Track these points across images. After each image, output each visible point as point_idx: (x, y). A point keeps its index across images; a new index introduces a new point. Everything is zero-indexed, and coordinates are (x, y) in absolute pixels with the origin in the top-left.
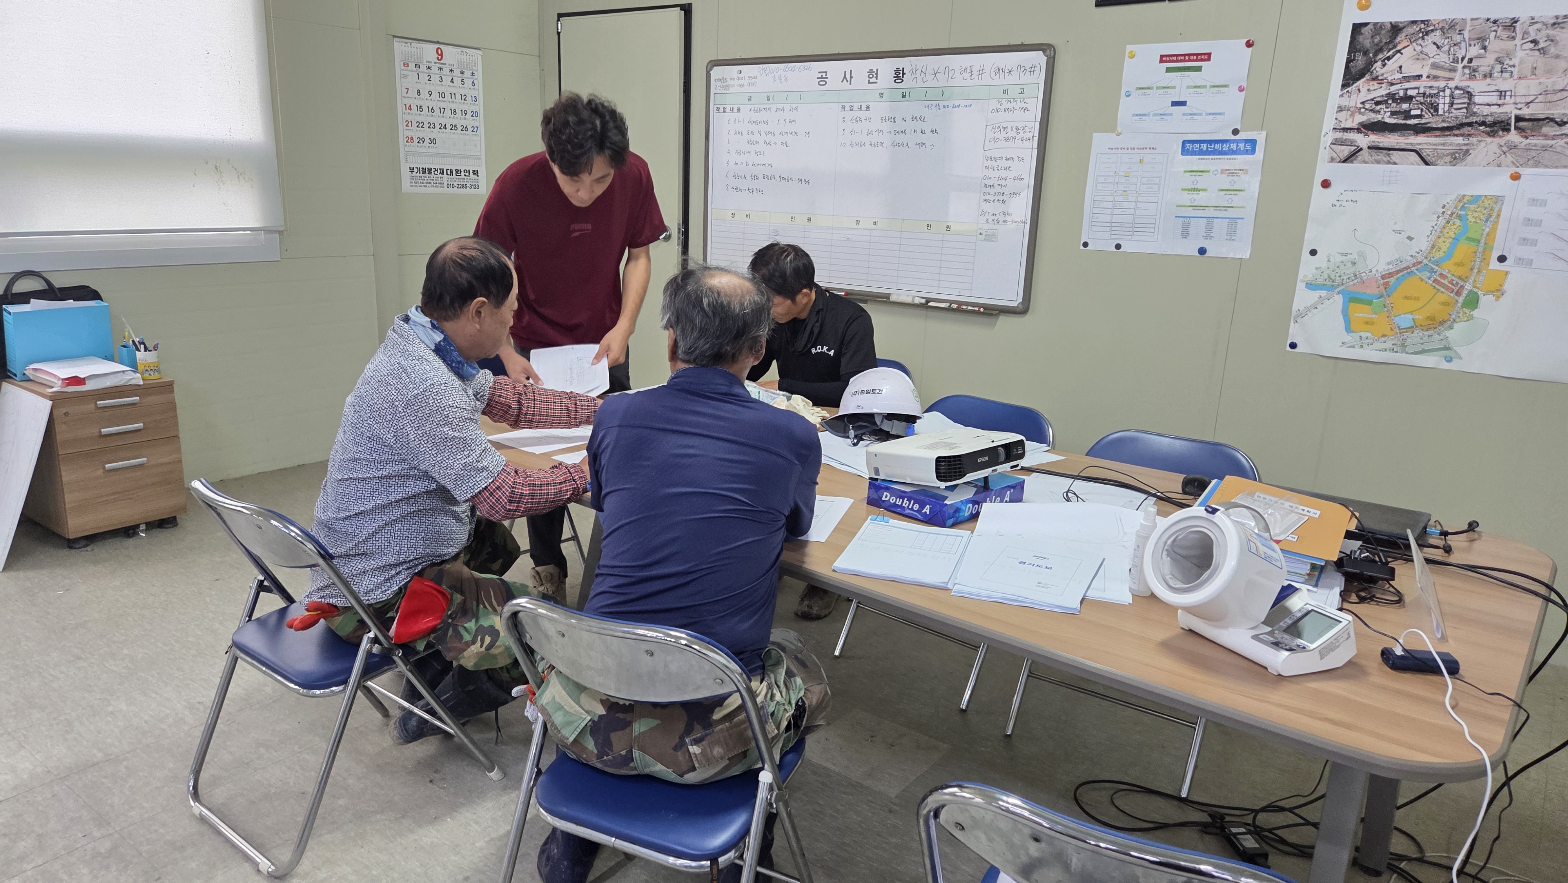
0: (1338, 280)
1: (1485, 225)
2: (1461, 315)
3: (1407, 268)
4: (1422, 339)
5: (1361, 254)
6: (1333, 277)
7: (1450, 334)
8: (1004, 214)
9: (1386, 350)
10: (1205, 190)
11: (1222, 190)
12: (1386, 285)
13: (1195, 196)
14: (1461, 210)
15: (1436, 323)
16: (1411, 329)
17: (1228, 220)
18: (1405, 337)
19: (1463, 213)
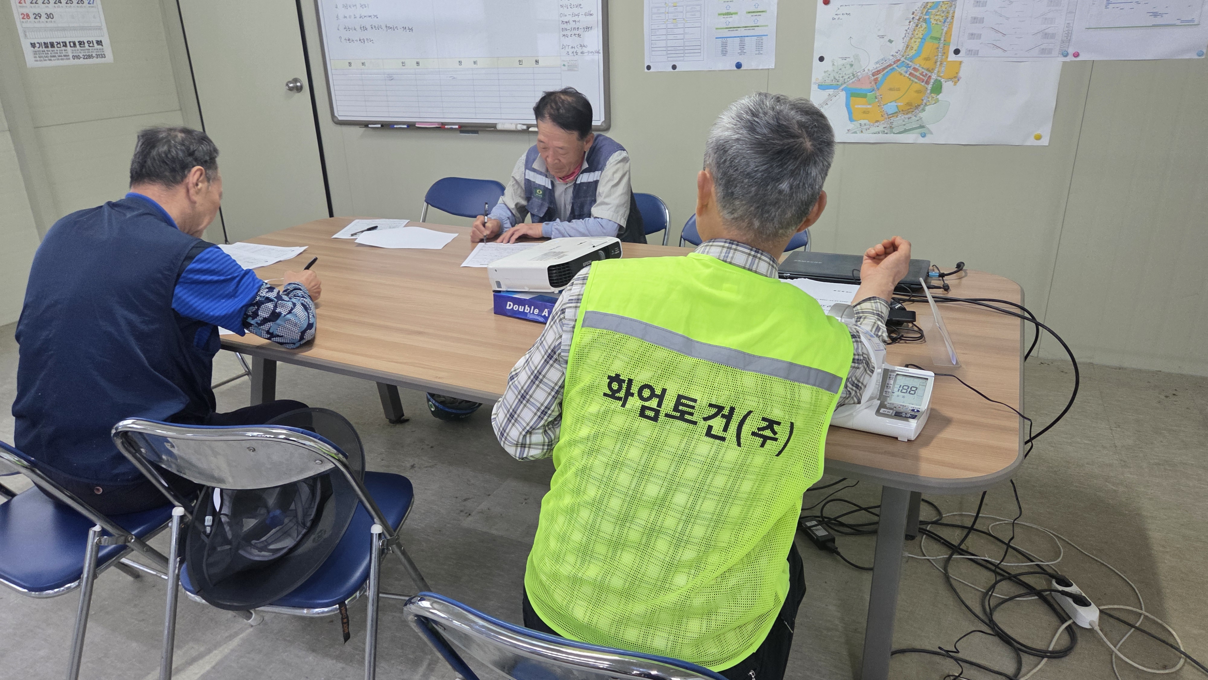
0: (841, 80)
1: (944, 26)
2: (930, 99)
3: (890, 65)
4: (904, 121)
5: (856, 57)
6: (837, 78)
7: (922, 115)
8: (581, 46)
9: (879, 133)
10: (736, 13)
11: (749, 12)
12: (876, 80)
13: (730, 20)
14: (926, 15)
15: (913, 108)
16: (895, 114)
17: (756, 38)
18: (892, 121)
19: (927, 17)
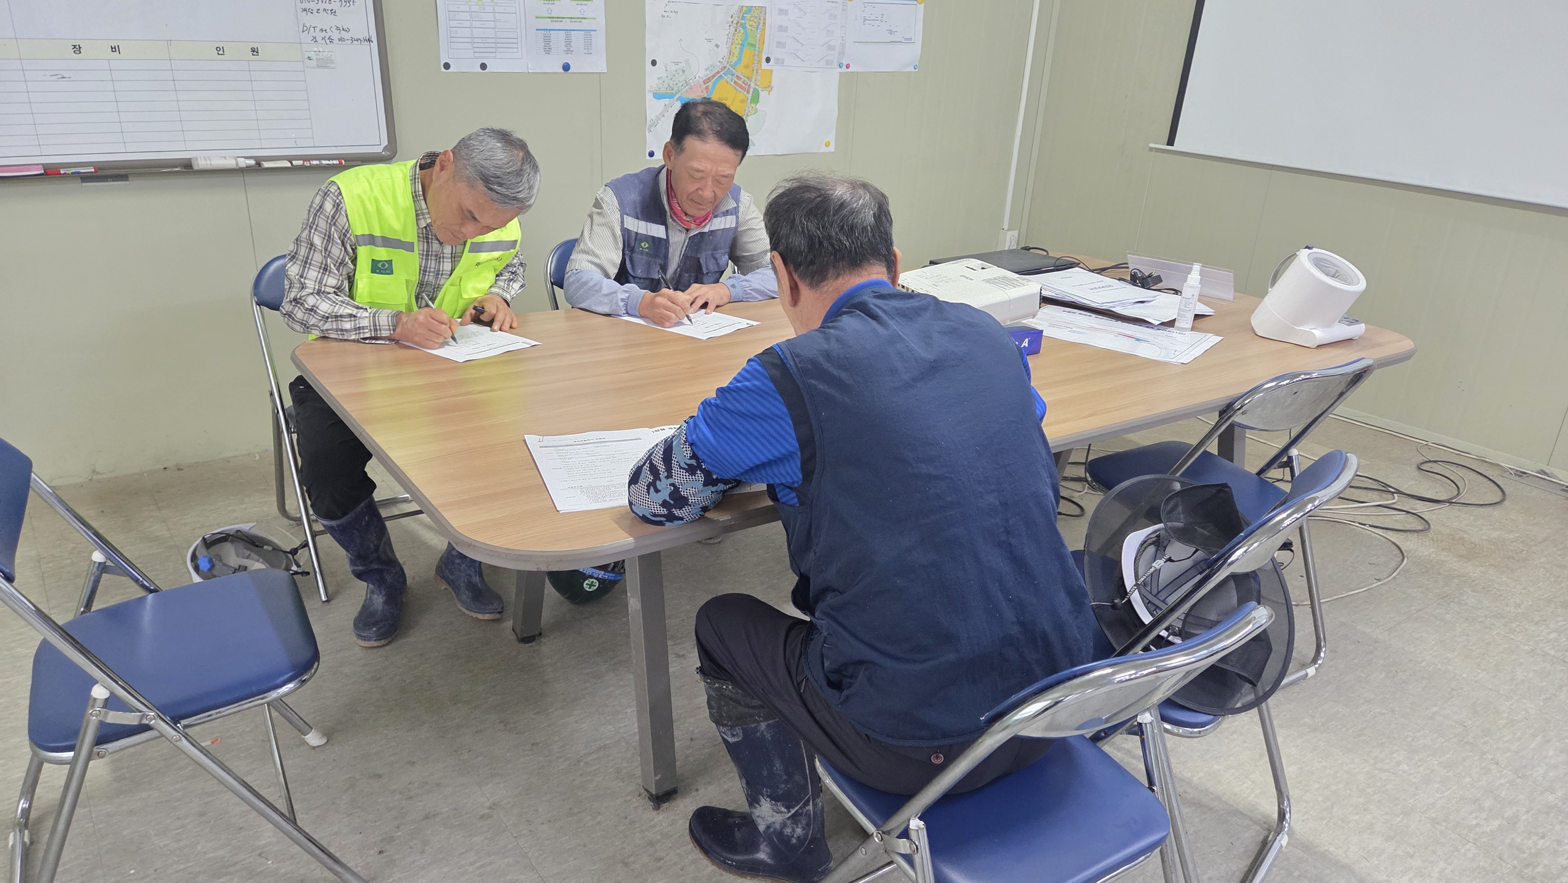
0: (676, 88)
1: (757, 32)
2: (750, 109)
3: (718, 72)
5: (687, 62)
6: (671, 85)
8: (338, 29)
12: (707, 88)
13: (551, 7)
14: (742, 19)
17: (583, 32)
19: (743, 22)
